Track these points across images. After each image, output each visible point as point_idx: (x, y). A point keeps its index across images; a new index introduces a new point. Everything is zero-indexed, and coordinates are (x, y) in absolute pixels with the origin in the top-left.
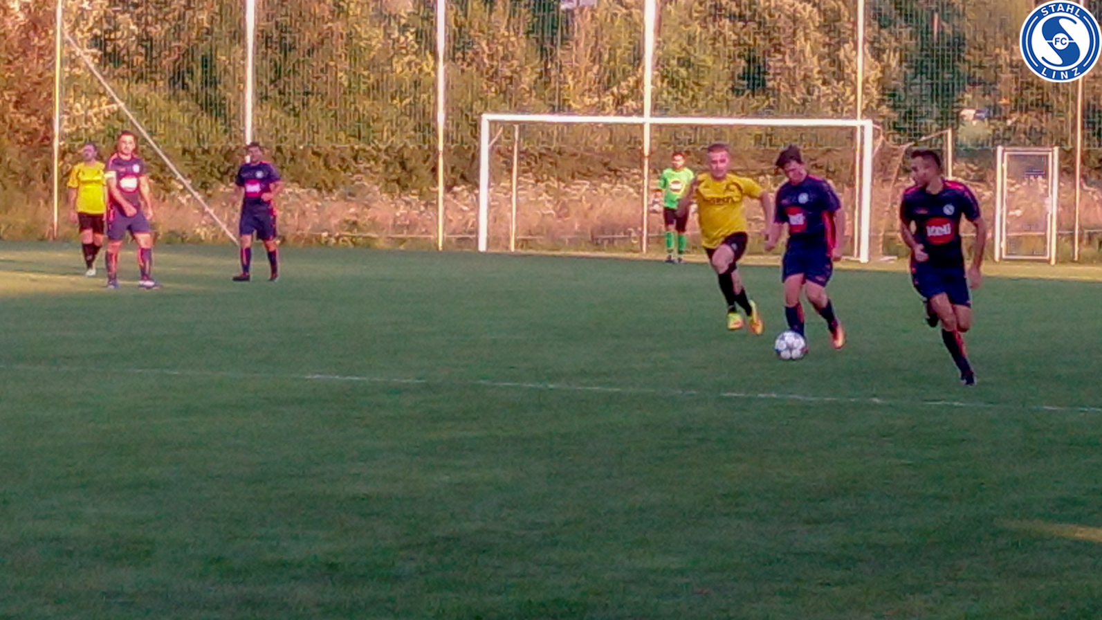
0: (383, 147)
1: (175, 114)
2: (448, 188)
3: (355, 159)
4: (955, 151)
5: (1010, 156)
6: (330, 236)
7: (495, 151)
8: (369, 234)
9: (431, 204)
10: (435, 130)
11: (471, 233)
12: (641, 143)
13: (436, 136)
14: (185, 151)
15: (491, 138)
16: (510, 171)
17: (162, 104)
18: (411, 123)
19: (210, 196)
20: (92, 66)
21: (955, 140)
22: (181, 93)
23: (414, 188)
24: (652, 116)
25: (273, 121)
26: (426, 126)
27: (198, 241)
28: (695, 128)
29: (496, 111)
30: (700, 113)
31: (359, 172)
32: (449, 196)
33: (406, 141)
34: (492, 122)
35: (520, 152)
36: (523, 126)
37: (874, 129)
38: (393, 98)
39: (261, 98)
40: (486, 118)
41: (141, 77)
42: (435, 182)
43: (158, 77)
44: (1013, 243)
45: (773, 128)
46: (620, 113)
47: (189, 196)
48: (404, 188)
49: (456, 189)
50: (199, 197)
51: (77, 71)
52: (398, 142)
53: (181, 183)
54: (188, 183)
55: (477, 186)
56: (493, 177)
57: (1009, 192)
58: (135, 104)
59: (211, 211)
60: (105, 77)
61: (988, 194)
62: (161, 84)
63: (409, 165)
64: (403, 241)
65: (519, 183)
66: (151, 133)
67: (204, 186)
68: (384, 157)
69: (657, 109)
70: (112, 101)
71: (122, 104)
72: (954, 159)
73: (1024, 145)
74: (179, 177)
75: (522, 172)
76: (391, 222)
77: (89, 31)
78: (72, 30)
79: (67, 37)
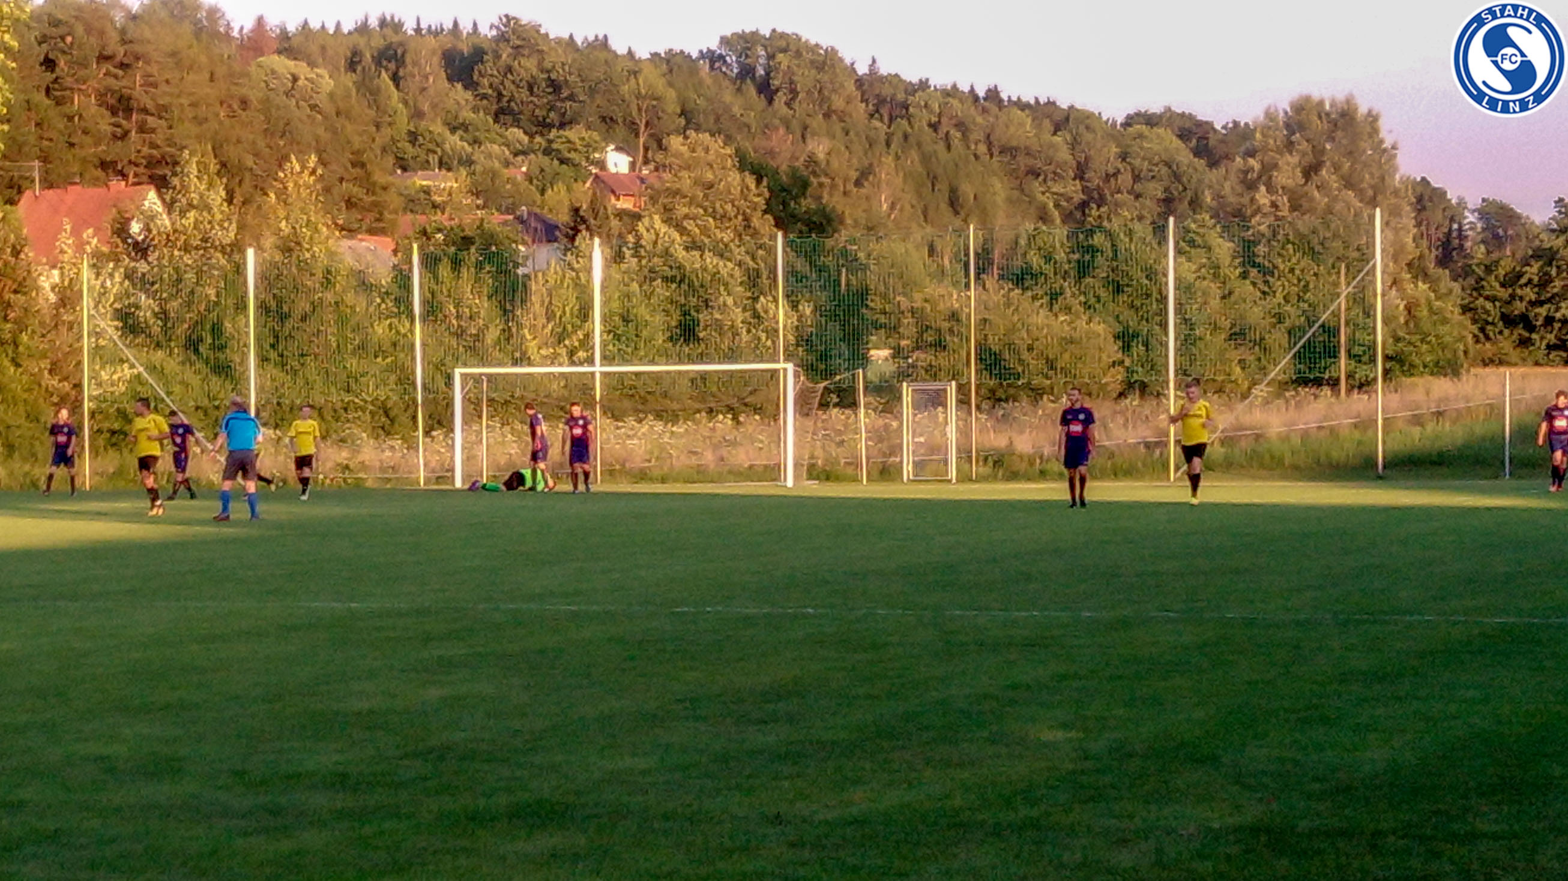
0: (369, 399)
1: (189, 375)
2: (427, 433)
3: (346, 409)
4: (866, 388)
5: (913, 390)
6: (325, 478)
7: (466, 399)
8: (360, 475)
9: (412, 447)
10: (414, 384)
11: (448, 471)
12: (593, 388)
13: (415, 388)
14: (197, 408)
15: (463, 389)
16: (480, 417)
17: (178, 369)
18: (393, 378)
20: (115, 337)
21: (865, 377)
22: (194, 357)
23: (397, 434)
24: (602, 365)
25: (273, 380)
26: (406, 380)
28: (637, 374)
29: (465, 365)
30: (641, 361)
31: (348, 421)
32: (428, 440)
33: (389, 393)
34: (464, 376)
35: (489, 400)
36: (490, 376)
37: (795, 372)
38: (376, 357)
39: (263, 359)
40: (458, 372)
41: (158, 345)
42: (416, 429)
43: (172, 344)
44: (919, 466)
45: (706, 372)
46: (573, 363)
48: (388, 434)
49: (434, 433)
51: (102, 342)
52: (382, 394)
55: (452, 430)
56: (465, 422)
57: (913, 421)
58: (152, 369)
60: (127, 346)
61: (895, 424)
62: (176, 350)
63: (392, 414)
64: (389, 480)
65: (488, 426)
66: (169, 394)
68: (371, 407)
69: (607, 359)
70: (132, 366)
71: (141, 369)
72: (865, 396)
73: (925, 380)
75: (491, 417)
76: (378, 464)
77: (111, 306)
78: (96, 307)
79: (92, 312)
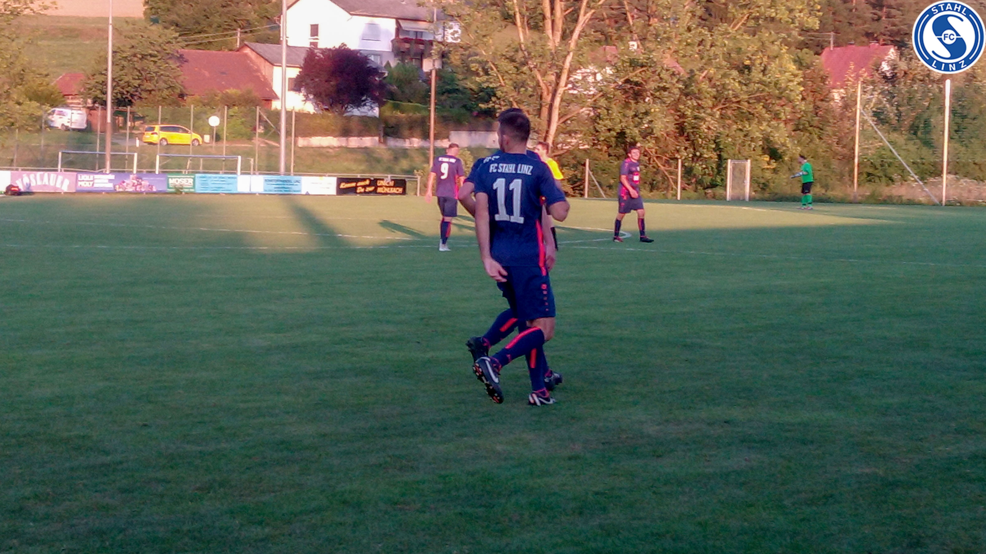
1: (912, 147)
17: (905, 142)
19: (926, 183)
20: (873, 125)
22: (914, 137)
27: (920, 204)
39: (952, 139)
41: (895, 130)
43: (902, 129)
47: (916, 183)
50: (921, 183)
51: (866, 127)
53: (913, 177)
54: (916, 177)
58: (892, 141)
59: (926, 190)
60: (879, 130)
62: (904, 133)
66: (899, 155)
67: (922, 179)
71: (886, 142)
74: (913, 174)
77: (871, 109)
78: (864, 109)
79: (862, 111)
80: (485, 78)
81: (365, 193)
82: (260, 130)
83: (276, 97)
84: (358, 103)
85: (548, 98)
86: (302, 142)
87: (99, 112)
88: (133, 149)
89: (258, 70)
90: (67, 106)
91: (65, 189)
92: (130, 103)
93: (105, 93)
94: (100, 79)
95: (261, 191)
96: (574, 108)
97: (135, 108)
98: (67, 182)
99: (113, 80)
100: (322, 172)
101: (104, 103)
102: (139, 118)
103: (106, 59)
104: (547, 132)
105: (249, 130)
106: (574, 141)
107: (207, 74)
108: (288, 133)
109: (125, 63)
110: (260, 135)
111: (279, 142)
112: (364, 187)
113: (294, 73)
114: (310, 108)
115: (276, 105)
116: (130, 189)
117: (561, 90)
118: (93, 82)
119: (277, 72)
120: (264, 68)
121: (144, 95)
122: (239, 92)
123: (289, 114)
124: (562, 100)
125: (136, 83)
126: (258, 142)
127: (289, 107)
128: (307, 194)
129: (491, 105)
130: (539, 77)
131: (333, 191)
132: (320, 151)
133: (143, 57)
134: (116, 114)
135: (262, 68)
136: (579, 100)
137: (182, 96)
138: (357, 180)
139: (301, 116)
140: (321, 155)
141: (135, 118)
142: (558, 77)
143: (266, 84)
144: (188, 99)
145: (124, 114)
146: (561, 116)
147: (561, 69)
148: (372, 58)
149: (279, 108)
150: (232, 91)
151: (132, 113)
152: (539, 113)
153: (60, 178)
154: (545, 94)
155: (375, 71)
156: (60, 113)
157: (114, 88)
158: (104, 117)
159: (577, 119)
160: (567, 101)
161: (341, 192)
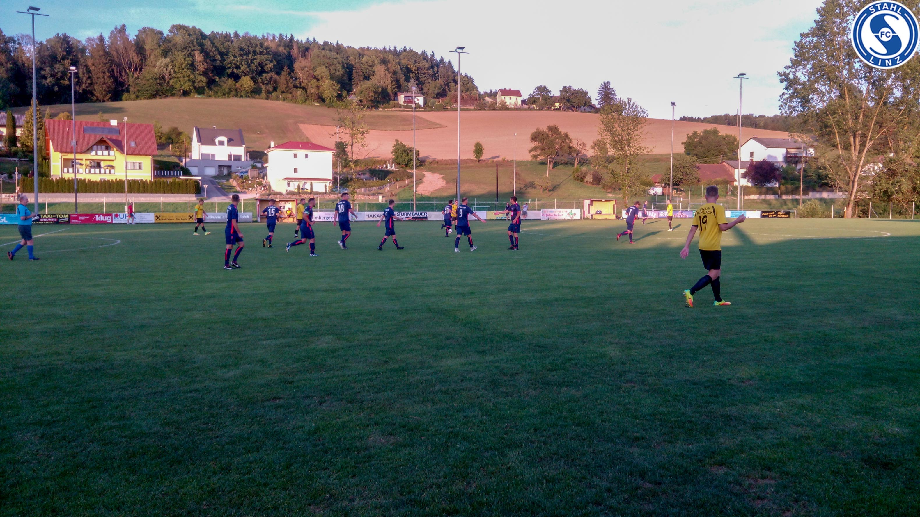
80: (824, 170)
81: (772, 217)
82: (729, 193)
83: (736, 181)
84: (769, 182)
85: (852, 178)
86: (746, 198)
87: (667, 188)
88: (680, 201)
89: (729, 171)
90: (655, 187)
91: (654, 217)
92: (679, 185)
93: (670, 181)
94: (668, 176)
95: (730, 216)
96: (864, 182)
97: (680, 187)
98: (655, 214)
99: (673, 176)
100: (754, 209)
101: (669, 185)
102: (682, 190)
103: (670, 169)
104: (852, 192)
105: (725, 194)
106: (864, 195)
107: (708, 173)
108: (741, 194)
109: (676, 170)
110: (730, 195)
111: (737, 197)
112: (772, 215)
113: (743, 171)
114: (749, 184)
115: (736, 184)
116: (678, 217)
117: (858, 174)
118: (665, 178)
119: (736, 171)
120: (731, 170)
121: (684, 181)
122: (721, 179)
123: (741, 187)
124: (859, 178)
125: (681, 177)
126: (728, 198)
127: (741, 184)
128: (748, 218)
129: (826, 181)
130: (848, 170)
131: (759, 216)
132: (753, 201)
133: (684, 167)
134: (673, 189)
135: (730, 170)
136: (867, 178)
137: (699, 181)
138: (769, 212)
139: (746, 188)
140: (754, 202)
141: (681, 190)
142: (857, 168)
143: (732, 176)
144: (701, 183)
145: (676, 189)
146: (858, 185)
147: (859, 166)
148: (776, 164)
149: (737, 184)
150: (718, 179)
151: (680, 188)
152: (848, 184)
153: (653, 213)
154: (851, 176)
155: (777, 169)
156: (653, 190)
157: (673, 179)
158: (669, 190)
159: (865, 186)
160: (861, 178)
161: (763, 217)
